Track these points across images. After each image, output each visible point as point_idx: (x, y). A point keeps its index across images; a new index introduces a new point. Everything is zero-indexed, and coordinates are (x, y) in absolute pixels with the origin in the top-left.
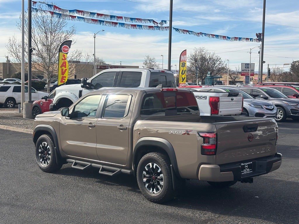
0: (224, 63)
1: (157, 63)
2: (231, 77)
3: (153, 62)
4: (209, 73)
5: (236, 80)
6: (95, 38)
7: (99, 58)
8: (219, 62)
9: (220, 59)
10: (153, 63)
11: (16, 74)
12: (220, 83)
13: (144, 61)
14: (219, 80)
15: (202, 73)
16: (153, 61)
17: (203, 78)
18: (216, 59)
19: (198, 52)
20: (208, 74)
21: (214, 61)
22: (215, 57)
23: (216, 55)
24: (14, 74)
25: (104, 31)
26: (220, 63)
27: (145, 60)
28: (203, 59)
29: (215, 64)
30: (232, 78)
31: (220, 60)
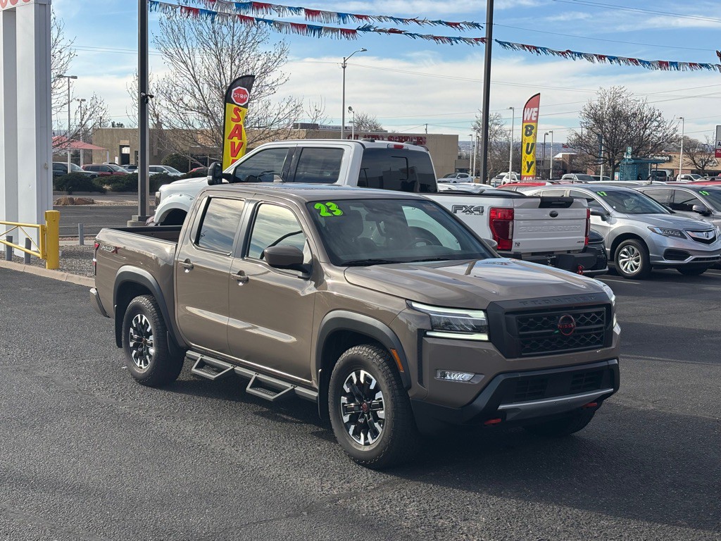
0: (670, 126)
1: (507, 127)
2: (694, 161)
3: (496, 124)
4: (630, 150)
5: (706, 168)
6: (344, 67)
7: (368, 117)
8: (656, 124)
9: (660, 115)
10: (497, 128)
11: (172, 156)
12: (661, 176)
13: (474, 123)
14: (657, 169)
15: (613, 151)
16: (495, 121)
17: (617, 161)
18: (649, 116)
19: (607, 99)
20: (627, 153)
21: (645, 122)
22: (646, 112)
23: (651, 105)
24: (167, 155)
25: (366, 50)
26: (659, 126)
27: (476, 119)
28: (618, 115)
29: (645, 128)
30: (696, 164)
31: (659, 119)
